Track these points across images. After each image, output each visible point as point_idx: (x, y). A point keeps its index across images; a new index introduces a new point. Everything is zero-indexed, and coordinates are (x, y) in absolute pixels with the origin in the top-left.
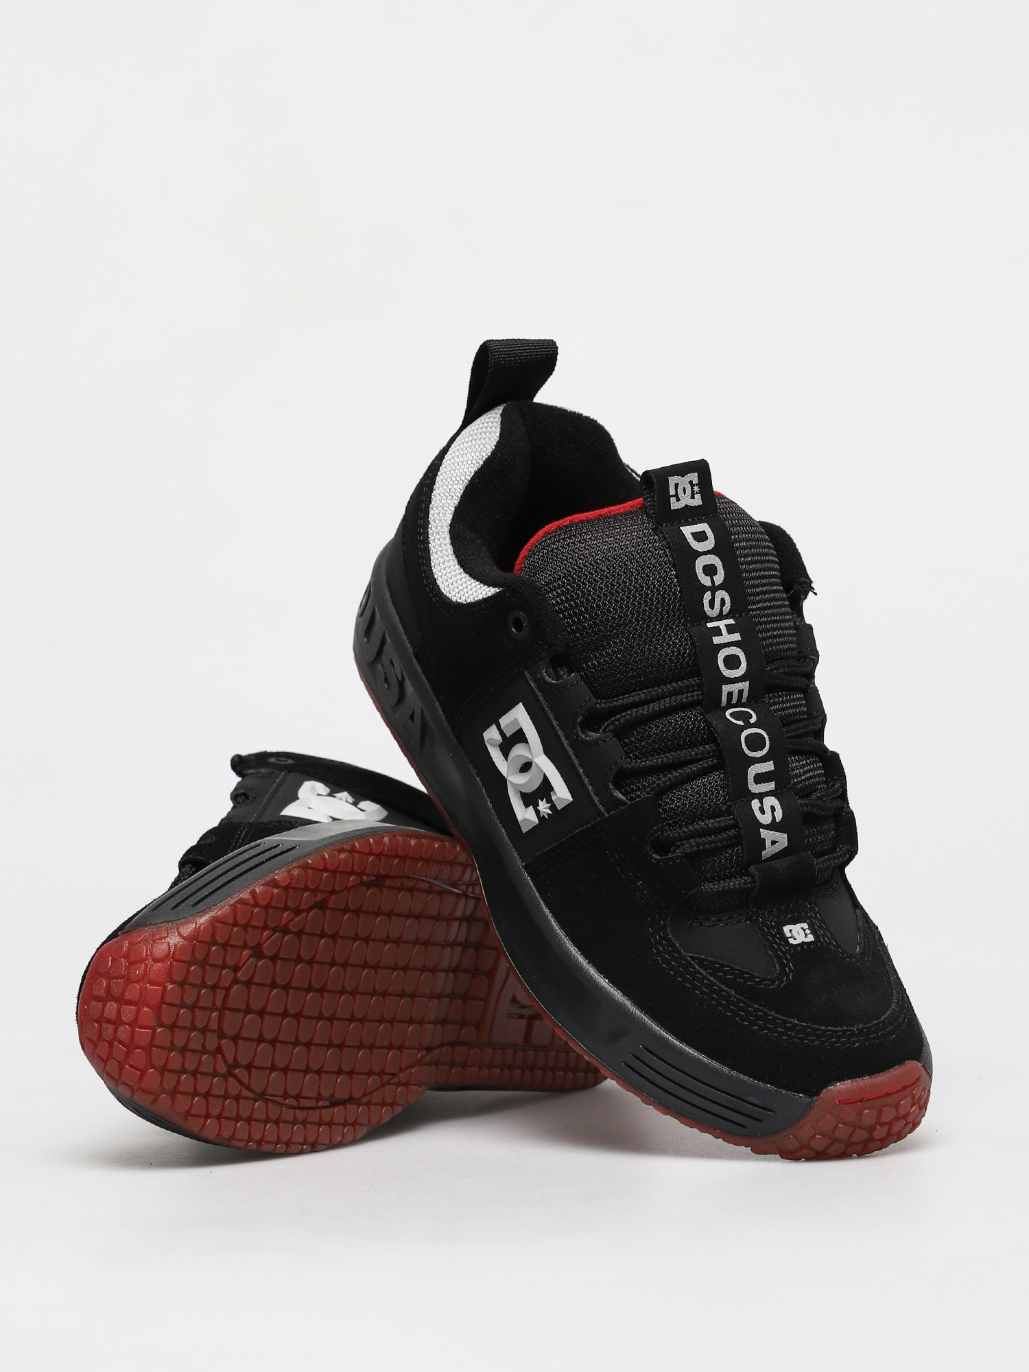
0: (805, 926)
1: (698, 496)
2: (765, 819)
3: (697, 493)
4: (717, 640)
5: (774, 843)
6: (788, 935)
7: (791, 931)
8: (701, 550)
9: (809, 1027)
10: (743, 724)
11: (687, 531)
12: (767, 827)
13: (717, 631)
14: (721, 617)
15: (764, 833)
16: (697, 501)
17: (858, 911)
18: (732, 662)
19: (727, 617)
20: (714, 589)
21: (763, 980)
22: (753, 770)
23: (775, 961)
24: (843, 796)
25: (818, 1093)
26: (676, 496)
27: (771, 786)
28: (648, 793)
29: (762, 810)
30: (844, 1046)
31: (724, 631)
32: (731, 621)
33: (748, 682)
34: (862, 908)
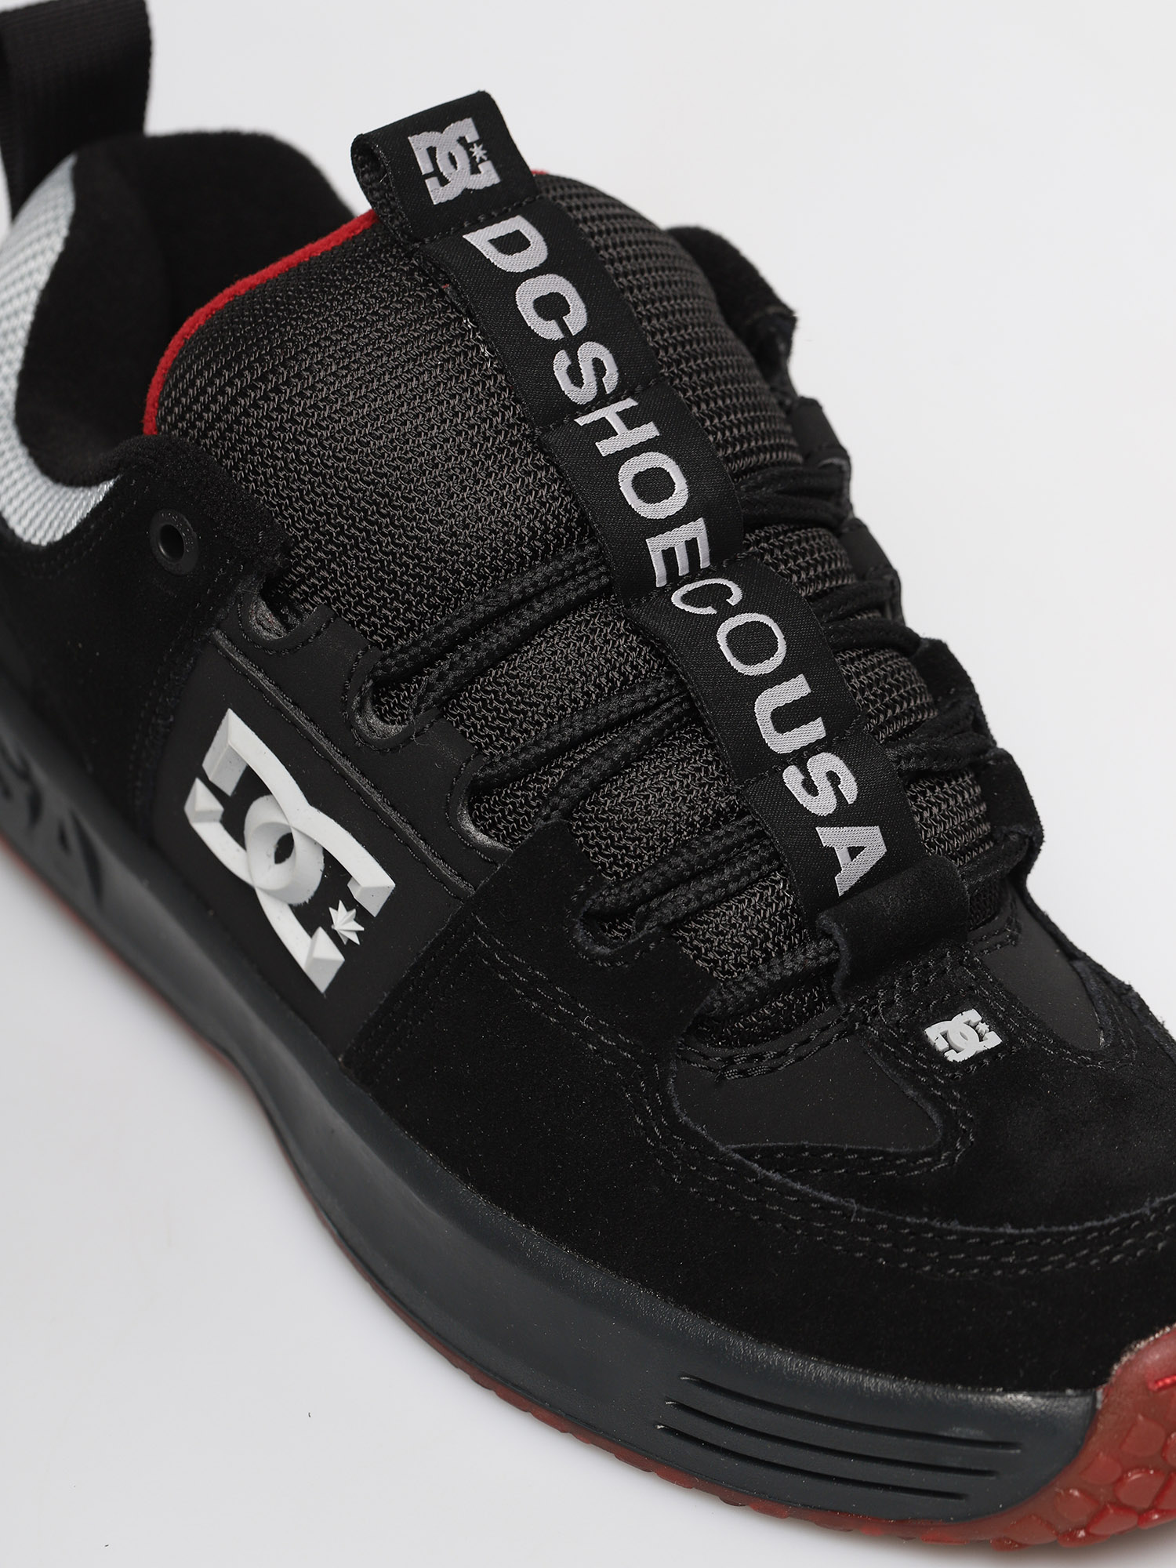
0: (973, 1015)
1: (486, 168)
2: (822, 804)
3: (482, 161)
4: (606, 447)
5: (854, 852)
6: (941, 1045)
7: (945, 1036)
8: (521, 269)
9: (1045, 1235)
10: (714, 612)
11: (480, 239)
12: (830, 821)
13: (604, 429)
14: (602, 399)
15: (827, 836)
16: (488, 176)
17: (1078, 965)
18: (653, 485)
19: (616, 397)
20: (571, 344)
21: (914, 1157)
22: (766, 704)
23: (929, 1108)
24: (979, 724)
25: (1101, 1377)
26: (436, 173)
27: (815, 730)
28: (547, 818)
29: (810, 787)
30: (1135, 1256)
31: (617, 424)
32: (629, 403)
33: (701, 521)
34: (1084, 957)
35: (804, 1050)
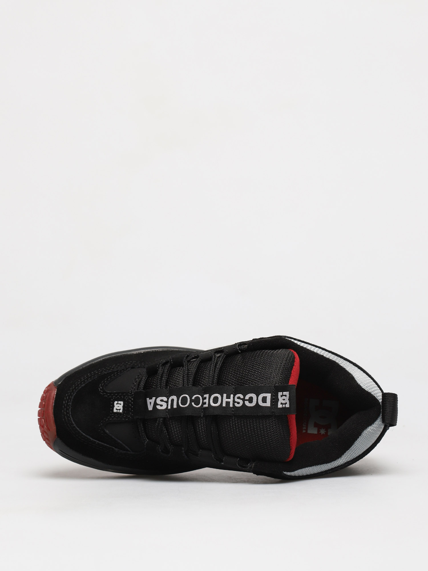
0: (121, 411)
3: (282, 406)
4: (225, 395)
5: (150, 403)
6: (119, 402)
7: (120, 404)
8: (259, 398)
11: (269, 396)
12: (156, 401)
13: (228, 397)
14: (234, 402)
15: (154, 399)
16: (279, 405)
18: (216, 400)
19: (233, 404)
20: (244, 400)
21: (105, 384)
22: (175, 399)
26: (283, 395)
27: (169, 407)
29: (162, 401)
31: (228, 400)
32: (231, 405)
35: (134, 385)
